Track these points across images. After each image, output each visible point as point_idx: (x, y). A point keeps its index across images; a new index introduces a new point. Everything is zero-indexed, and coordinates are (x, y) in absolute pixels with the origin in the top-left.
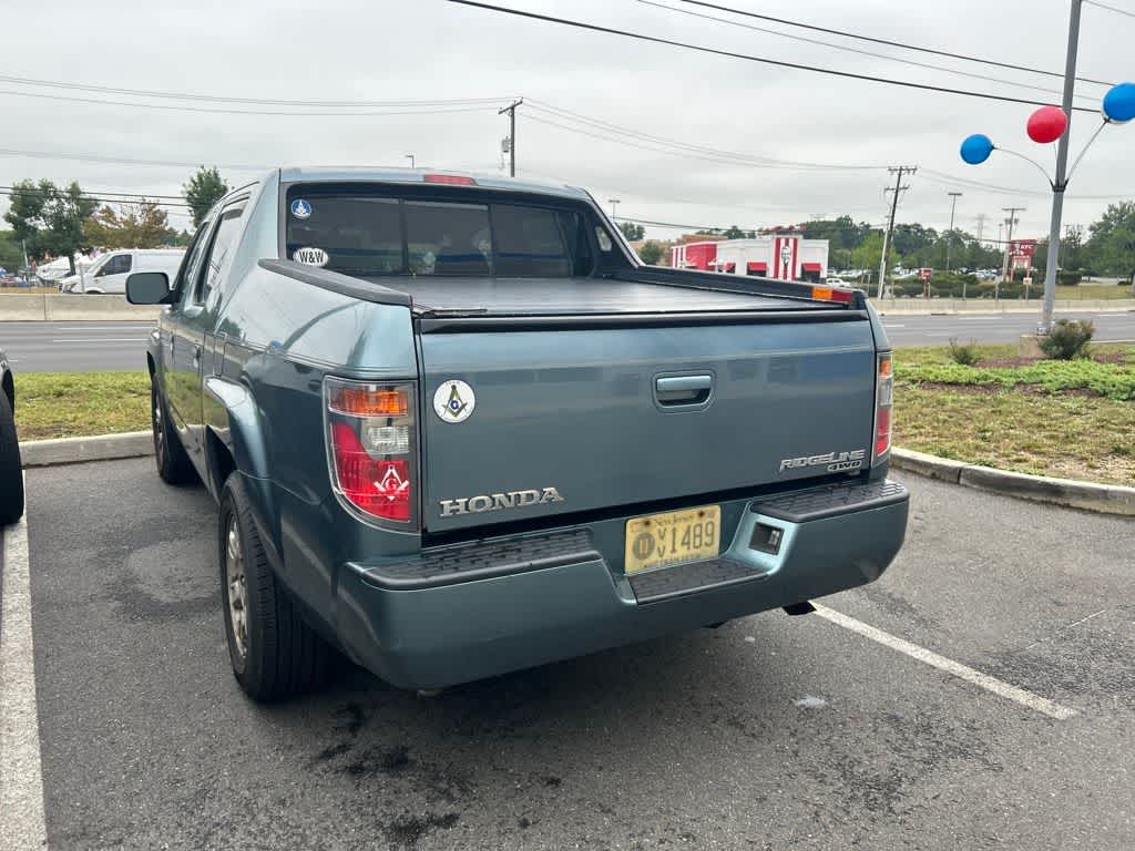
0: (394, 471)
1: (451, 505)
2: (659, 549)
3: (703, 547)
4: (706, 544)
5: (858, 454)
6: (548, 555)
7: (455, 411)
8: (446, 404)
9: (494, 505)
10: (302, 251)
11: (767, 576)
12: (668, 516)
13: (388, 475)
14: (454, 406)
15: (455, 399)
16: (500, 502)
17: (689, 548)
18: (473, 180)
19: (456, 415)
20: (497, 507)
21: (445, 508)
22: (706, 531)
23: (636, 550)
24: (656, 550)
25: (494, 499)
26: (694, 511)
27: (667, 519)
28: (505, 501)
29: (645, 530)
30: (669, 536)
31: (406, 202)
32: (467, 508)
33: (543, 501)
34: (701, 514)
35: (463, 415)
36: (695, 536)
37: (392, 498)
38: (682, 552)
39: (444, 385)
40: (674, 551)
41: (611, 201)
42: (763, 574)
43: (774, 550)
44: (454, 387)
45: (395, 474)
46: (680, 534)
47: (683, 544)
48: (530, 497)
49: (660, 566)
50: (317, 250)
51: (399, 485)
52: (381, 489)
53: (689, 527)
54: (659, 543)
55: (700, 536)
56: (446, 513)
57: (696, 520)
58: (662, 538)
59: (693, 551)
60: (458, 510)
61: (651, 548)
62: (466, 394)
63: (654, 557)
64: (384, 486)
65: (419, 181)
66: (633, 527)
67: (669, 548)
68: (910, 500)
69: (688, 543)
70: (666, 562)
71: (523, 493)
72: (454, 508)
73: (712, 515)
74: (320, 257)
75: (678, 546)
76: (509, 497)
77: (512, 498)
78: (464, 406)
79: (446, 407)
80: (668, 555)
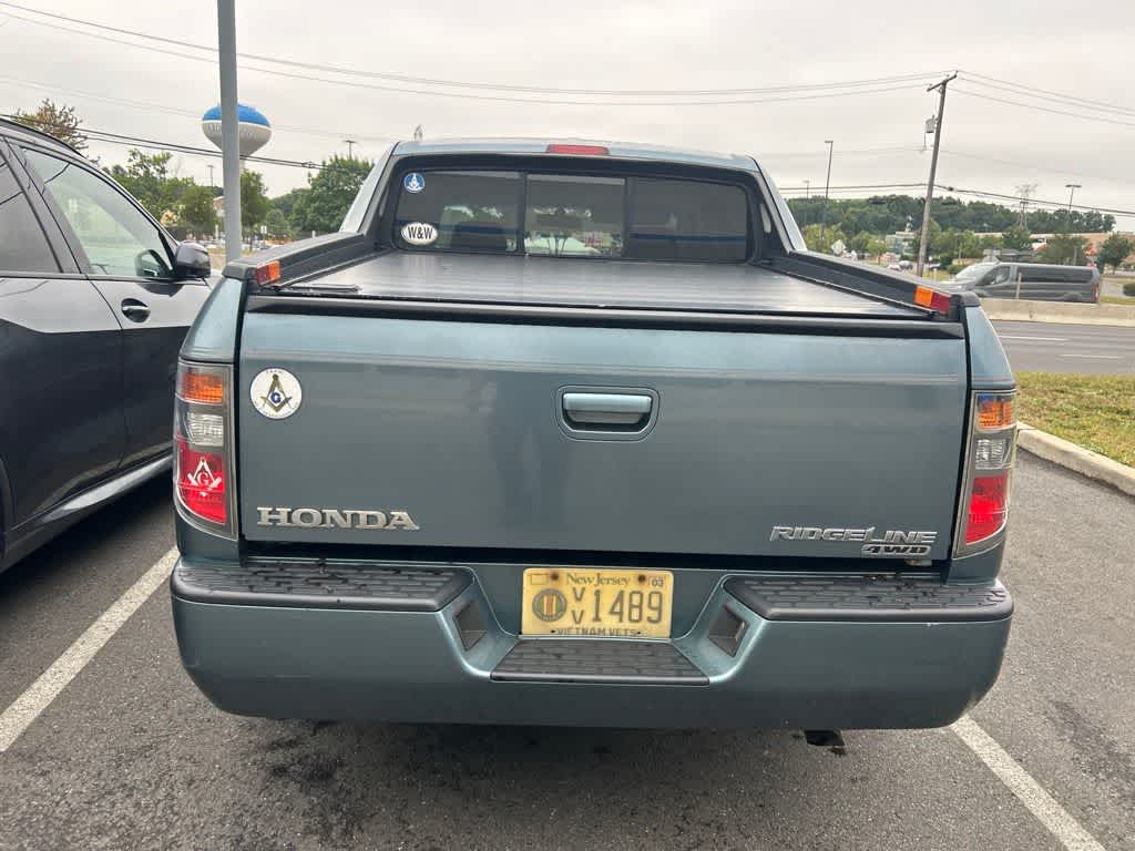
0: (205, 464)
1: (270, 513)
2: (573, 612)
3: (644, 623)
4: (650, 620)
5: (926, 536)
6: (369, 594)
7: (277, 405)
8: (265, 396)
9: (323, 522)
10: (411, 226)
11: (708, 682)
12: (589, 572)
13: (199, 468)
14: (276, 399)
15: (276, 390)
16: (331, 518)
17: (621, 620)
18: (606, 149)
19: (277, 409)
20: (328, 524)
21: (263, 514)
22: (650, 602)
23: (537, 609)
24: (569, 612)
25: (323, 515)
26: (631, 573)
27: (586, 576)
28: (339, 519)
29: (551, 585)
30: (589, 598)
31: (530, 177)
32: (289, 520)
33: (391, 527)
34: (642, 579)
35: (286, 411)
36: (631, 607)
37: (204, 494)
38: (609, 622)
39: (264, 373)
40: (597, 619)
41: (1069, 186)
42: (705, 679)
43: (732, 649)
44: (276, 377)
45: (207, 469)
46: (608, 600)
47: (612, 612)
48: (370, 519)
49: (574, 635)
50: (426, 226)
51: (211, 482)
52: (194, 483)
53: (621, 594)
54: (572, 604)
55: (640, 607)
56: (264, 521)
57: (633, 586)
58: (579, 599)
59: (626, 624)
60: (278, 520)
61: (562, 610)
62: (291, 386)
63: (566, 622)
64: (196, 479)
65: (540, 151)
66: (534, 579)
67: (590, 615)
68: (1014, 618)
69: (621, 613)
70: (585, 631)
71: (363, 514)
72: (273, 518)
73: (661, 582)
74: (428, 234)
75: (604, 614)
76: (344, 516)
77: (349, 517)
78: (287, 400)
79: (265, 399)
80: (587, 623)
